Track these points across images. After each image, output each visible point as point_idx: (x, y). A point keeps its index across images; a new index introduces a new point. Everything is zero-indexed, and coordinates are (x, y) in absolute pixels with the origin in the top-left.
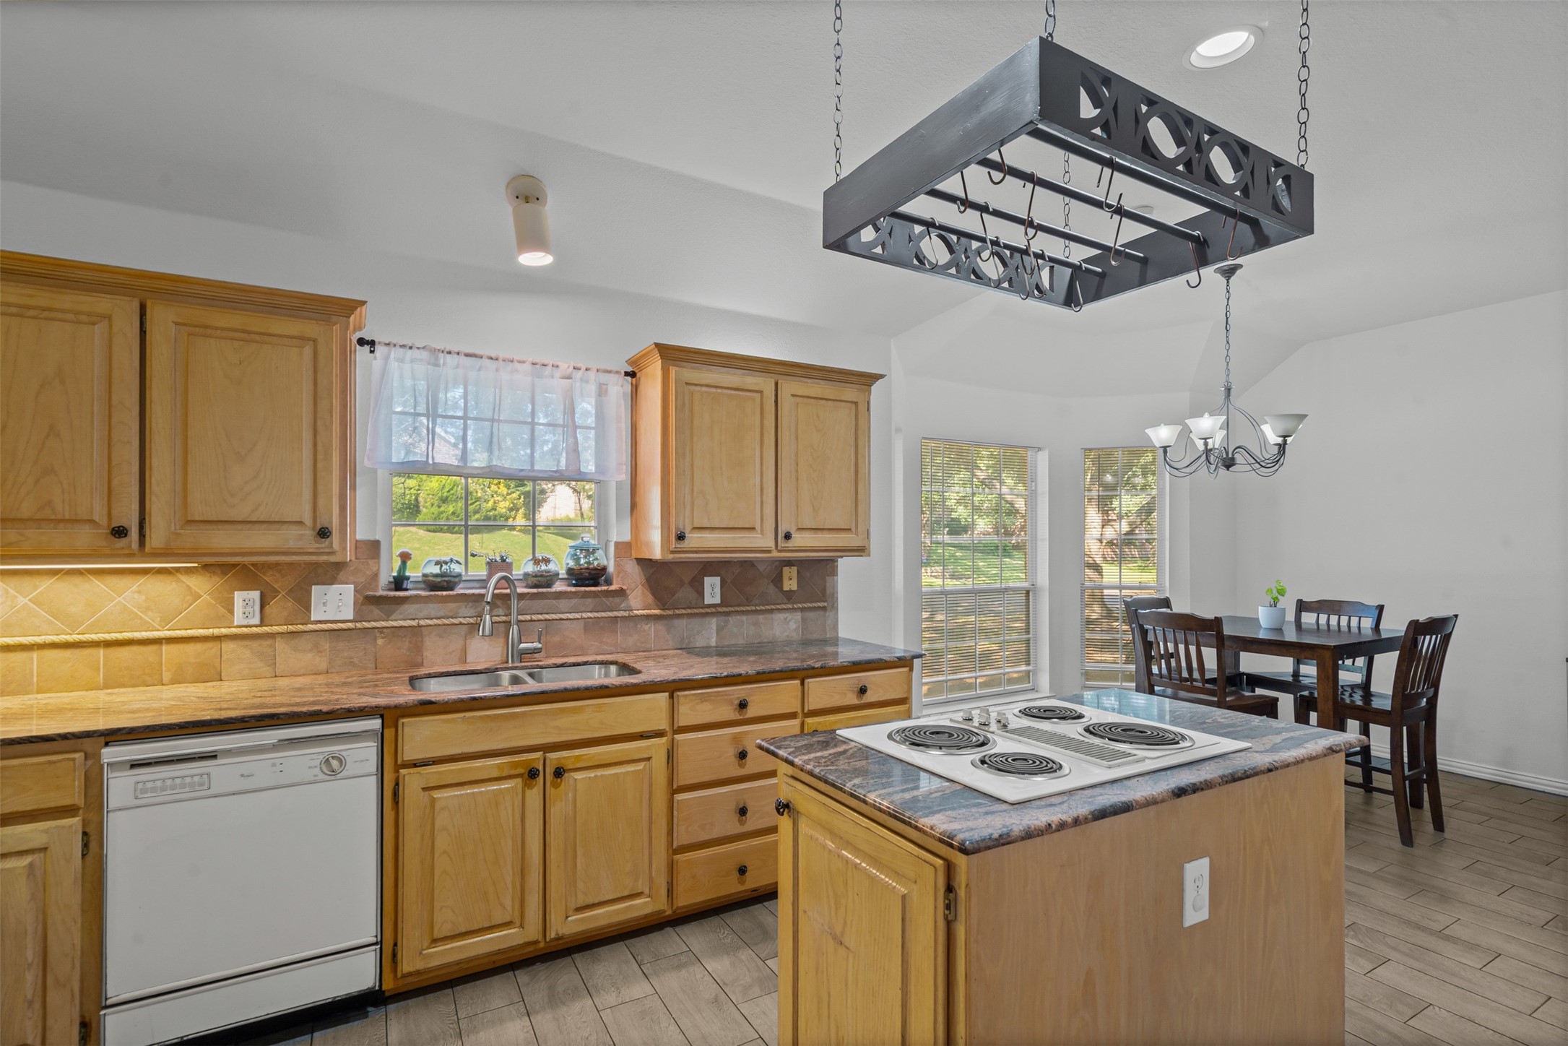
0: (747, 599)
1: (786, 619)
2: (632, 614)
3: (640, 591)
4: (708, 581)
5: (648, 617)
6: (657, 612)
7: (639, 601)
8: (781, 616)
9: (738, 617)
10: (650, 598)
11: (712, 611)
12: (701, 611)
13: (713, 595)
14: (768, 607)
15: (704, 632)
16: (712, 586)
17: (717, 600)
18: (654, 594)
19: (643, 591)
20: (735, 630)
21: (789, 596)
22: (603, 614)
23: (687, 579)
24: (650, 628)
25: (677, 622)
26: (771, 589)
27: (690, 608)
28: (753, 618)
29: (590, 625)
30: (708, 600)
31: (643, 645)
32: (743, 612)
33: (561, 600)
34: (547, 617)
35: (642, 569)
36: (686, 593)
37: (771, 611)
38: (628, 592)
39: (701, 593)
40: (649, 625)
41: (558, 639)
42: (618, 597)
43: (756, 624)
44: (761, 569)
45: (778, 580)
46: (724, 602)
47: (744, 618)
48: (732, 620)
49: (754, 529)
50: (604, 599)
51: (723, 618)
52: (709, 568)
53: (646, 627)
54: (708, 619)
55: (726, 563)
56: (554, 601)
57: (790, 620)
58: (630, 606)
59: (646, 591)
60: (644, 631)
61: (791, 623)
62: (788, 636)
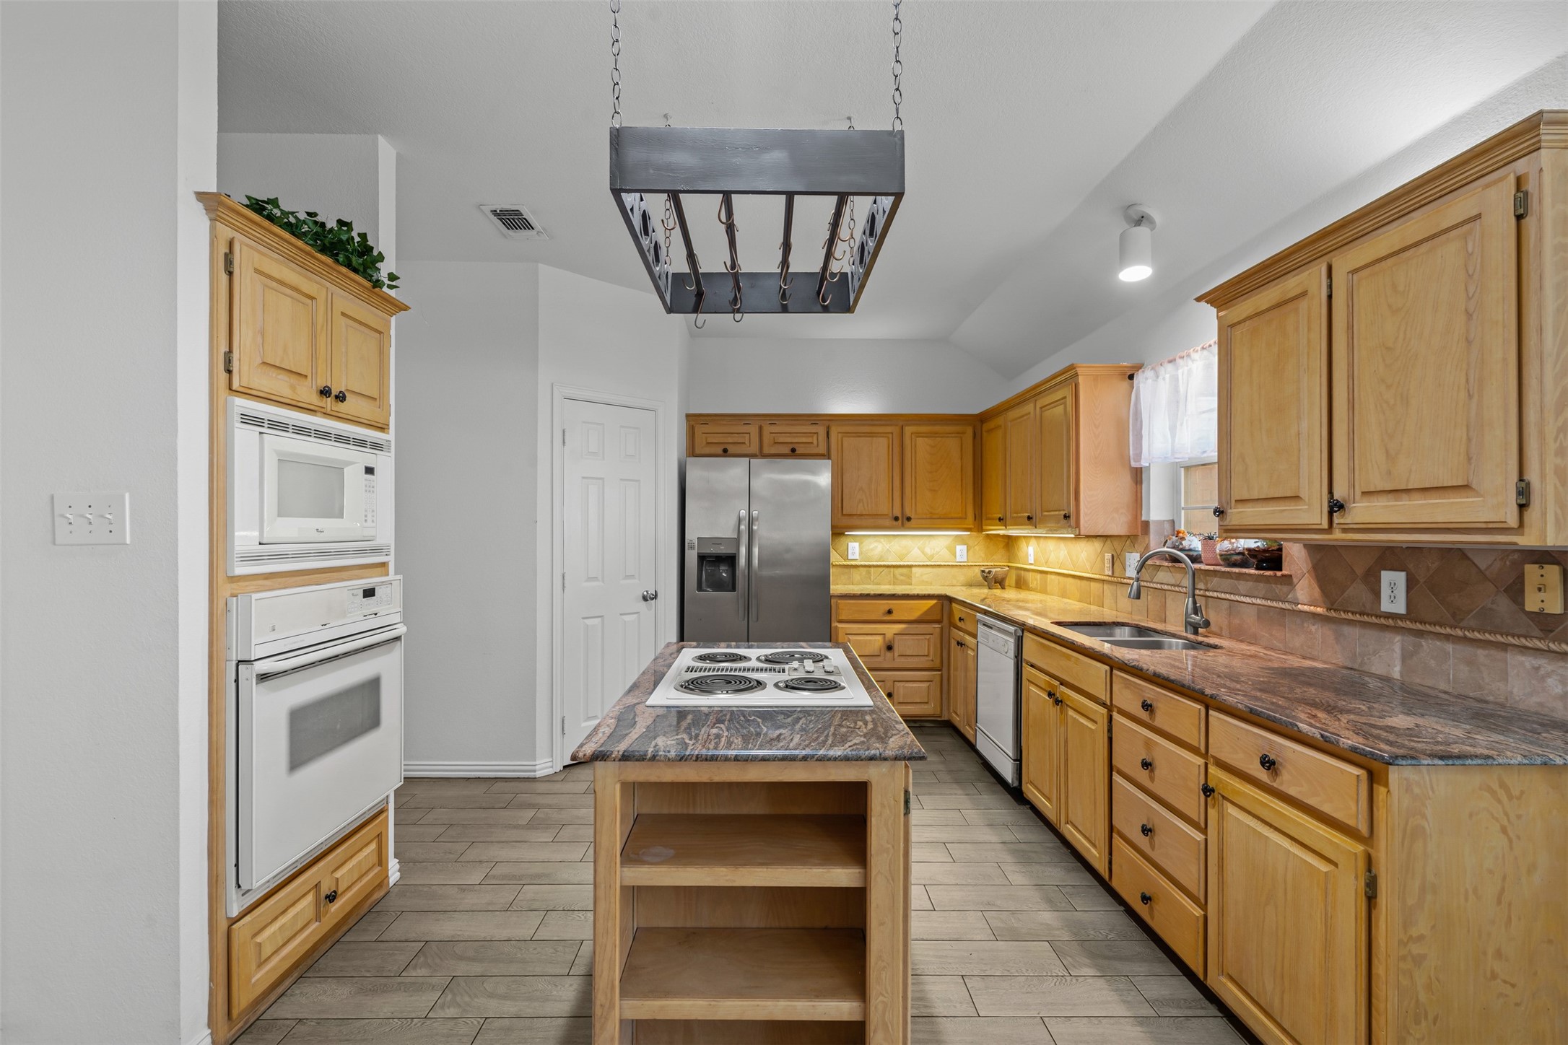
0: (1454, 615)
1: (1537, 669)
2: (1295, 608)
3: (1307, 582)
4: (1387, 577)
5: (1314, 615)
6: (1319, 610)
7: (1305, 594)
8: (1528, 661)
9: (1438, 643)
10: (1317, 592)
11: (1390, 623)
12: (1374, 620)
13: (1392, 599)
14: (1499, 638)
15: (1383, 653)
16: (1393, 586)
17: (1400, 608)
18: (1321, 587)
19: (1310, 582)
20: (1433, 663)
21: (1545, 623)
22: (1274, 604)
23: (1360, 571)
24: (1316, 629)
25: (1347, 630)
26: (1503, 605)
27: (1361, 614)
28: (1468, 650)
29: (1263, 613)
30: (1386, 606)
31: (1310, 650)
32: (1447, 637)
33: (1241, 582)
34: (1232, 597)
35: (1309, 554)
36: (1357, 591)
37: (1504, 647)
38: (1295, 580)
39: (1377, 594)
40: (1316, 627)
41: (1238, 622)
42: (1285, 584)
43: (1470, 663)
44: (1483, 566)
45: (1516, 591)
46: (1412, 612)
47: (1449, 647)
48: (1427, 645)
49: (1297, 497)
50: (1273, 586)
51: (1411, 639)
52: (1390, 557)
53: (1313, 628)
54: (1388, 635)
55: (1416, 551)
56: (1236, 582)
57: (1548, 675)
58: (1297, 599)
59: (1312, 581)
60: (1310, 632)
61: (1550, 681)
62: (1541, 705)
